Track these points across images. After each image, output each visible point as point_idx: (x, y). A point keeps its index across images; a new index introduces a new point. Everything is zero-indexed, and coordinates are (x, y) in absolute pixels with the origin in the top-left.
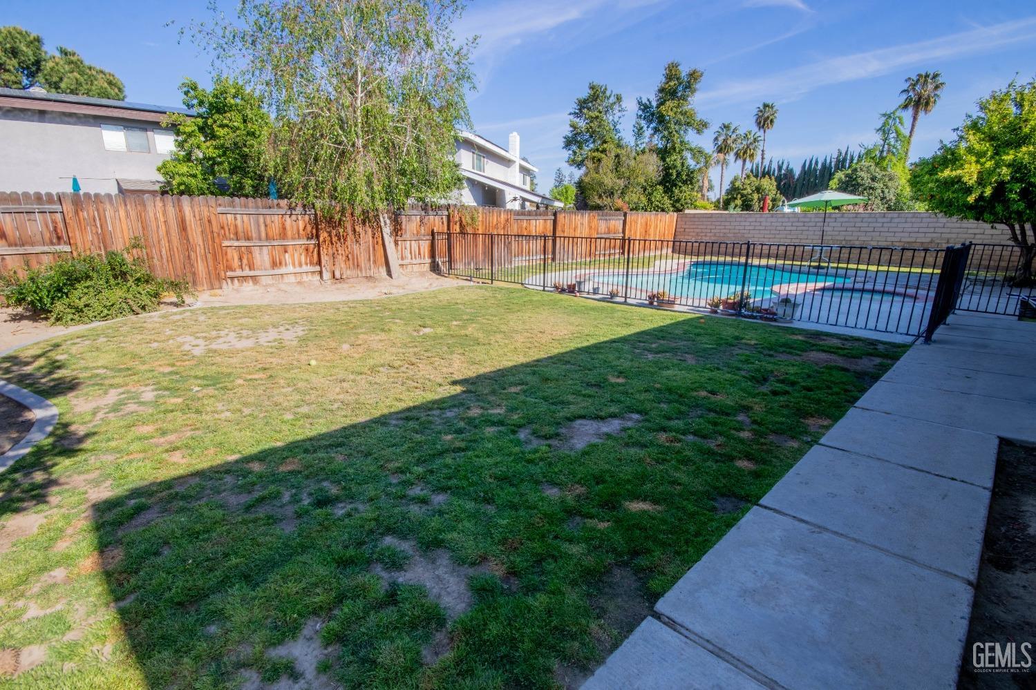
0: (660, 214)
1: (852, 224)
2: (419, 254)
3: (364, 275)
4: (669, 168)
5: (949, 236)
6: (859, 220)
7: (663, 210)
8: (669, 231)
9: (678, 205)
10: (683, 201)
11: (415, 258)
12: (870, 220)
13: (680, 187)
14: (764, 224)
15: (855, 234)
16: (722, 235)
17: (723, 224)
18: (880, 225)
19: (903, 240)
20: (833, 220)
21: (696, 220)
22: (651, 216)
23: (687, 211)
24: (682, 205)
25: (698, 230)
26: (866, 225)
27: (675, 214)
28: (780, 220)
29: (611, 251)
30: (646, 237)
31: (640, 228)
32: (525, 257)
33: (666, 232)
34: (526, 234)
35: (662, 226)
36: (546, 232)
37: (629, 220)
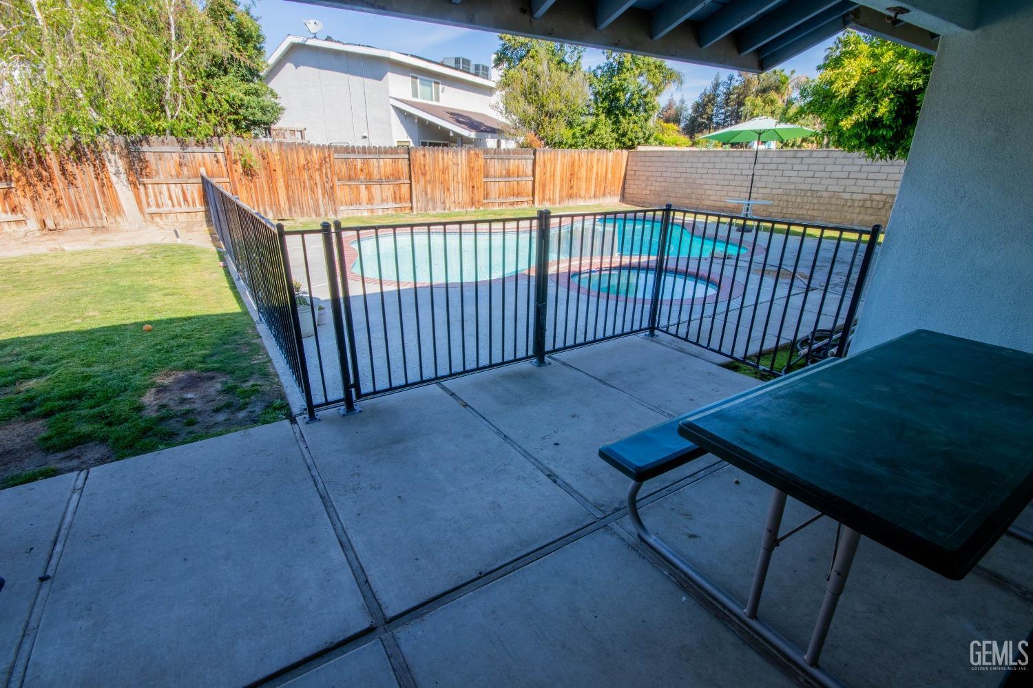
0: (597, 153)
1: (822, 168)
2: (185, 200)
3: (92, 224)
4: (617, 90)
6: (831, 161)
7: (604, 147)
8: (613, 173)
9: (625, 139)
10: (630, 135)
11: (179, 205)
13: (630, 115)
14: (718, 166)
15: (824, 181)
16: (672, 180)
17: (674, 165)
18: (857, 168)
19: (885, 191)
20: (798, 161)
21: (647, 159)
22: (582, 155)
23: (640, 148)
24: (630, 140)
25: (649, 174)
26: (838, 168)
27: (625, 152)
28: (737, 160)
29: (515, 199)
30: (572, 182)
31: (562, 170)
32: (365, 206)
33: (610, 176)
34: (362, 177)
35: (602, 168)
36: (397, 175)
37: (541, 160)
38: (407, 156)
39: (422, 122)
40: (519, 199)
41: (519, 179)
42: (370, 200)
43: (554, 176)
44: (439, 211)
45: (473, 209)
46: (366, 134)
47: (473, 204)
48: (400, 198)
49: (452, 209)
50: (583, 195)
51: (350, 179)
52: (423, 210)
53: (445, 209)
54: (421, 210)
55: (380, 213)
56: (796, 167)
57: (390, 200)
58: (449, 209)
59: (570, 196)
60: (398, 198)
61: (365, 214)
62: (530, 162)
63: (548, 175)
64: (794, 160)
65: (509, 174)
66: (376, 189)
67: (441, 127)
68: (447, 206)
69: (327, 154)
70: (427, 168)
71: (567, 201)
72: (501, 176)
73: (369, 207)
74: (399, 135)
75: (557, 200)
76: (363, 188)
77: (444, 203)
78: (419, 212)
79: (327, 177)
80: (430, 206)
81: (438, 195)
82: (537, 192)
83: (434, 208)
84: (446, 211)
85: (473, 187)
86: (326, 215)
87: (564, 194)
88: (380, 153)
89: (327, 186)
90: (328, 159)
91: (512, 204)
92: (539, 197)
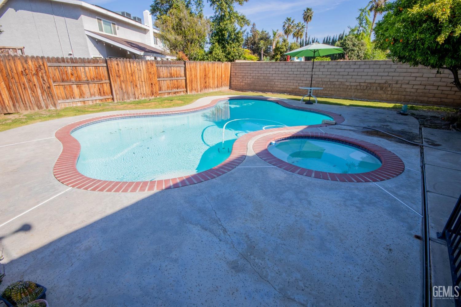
0: (217, 63)
1: (334, 70)
4: (223, 30)
5: (398, 78)
6: (339, 67)
7: (219, 60)
8: (225, 74)
9: (229, 56)
10: (232, 54)
12: (346, 67)
13: (231, 44)
14: (280, 70)
15: (336, 77)
16: (256, 77)
17: (257, 70)
18: (352, 70)
19: (367, 81)
20: (322, 67)
21: (242, 67)
22: (209, 65)
23: (237, 61)
24: (232, 57)
25: (244, 74)
26: (343, 70)
27: (229, 63)
28: (290, 67)
29: (176, 90)
30: (206, 80)
31: (200, 73)
32: (77, 99)
33: (223, 76)
34: (73, 79)
35: (219, 72)
36: (99, 77)
37: (189, 67)
38: (105, 65)
39: (108, 46)
40: (179, 90)
41: (178, 79)
42: (82, 95)
43: (196, 76)
44: (132, 99)
45: (153, 97)
46: (71, 53)
47: (153, 94)
48: (104, 93)
49: (140, 98)
50: (212, 86)
51: (63, 81)
52: (121, 99)
53: (135, 98)
54: (120, 100)
55: (91, 103)
56: (321, 70)
57: (96, 94)
58: (138, 98)
59: (206, 87)
60: (102, 93)
61: (79, 104)
62: (183, 69)
63: (193, 76)
64: (320, 67)
65: (171, 76)
66: (85, 88)
67: (121, 48)
68: (137, 96)
69: (41, 63)
70: (120, 73)
71: (204, 90)
72: (167, 77)
73: (81, 99)
74: (94, 53)
75: (199, 90)
76: (74, 87)
77: (134, 94)
78: (119, 101)
79: (44, 80)
80: (126, 97)
81: (130, 89)
82: (188, 85)
83: (129, 98)
84: (137, 99)
85: (152, 84)
86: (47, 107)
87: (202, 86)
88: (85, 62)
89: (45, 87)
90: (42, 67)
91: (175, 93)
92: (190, 88)
